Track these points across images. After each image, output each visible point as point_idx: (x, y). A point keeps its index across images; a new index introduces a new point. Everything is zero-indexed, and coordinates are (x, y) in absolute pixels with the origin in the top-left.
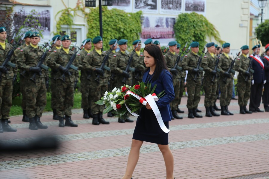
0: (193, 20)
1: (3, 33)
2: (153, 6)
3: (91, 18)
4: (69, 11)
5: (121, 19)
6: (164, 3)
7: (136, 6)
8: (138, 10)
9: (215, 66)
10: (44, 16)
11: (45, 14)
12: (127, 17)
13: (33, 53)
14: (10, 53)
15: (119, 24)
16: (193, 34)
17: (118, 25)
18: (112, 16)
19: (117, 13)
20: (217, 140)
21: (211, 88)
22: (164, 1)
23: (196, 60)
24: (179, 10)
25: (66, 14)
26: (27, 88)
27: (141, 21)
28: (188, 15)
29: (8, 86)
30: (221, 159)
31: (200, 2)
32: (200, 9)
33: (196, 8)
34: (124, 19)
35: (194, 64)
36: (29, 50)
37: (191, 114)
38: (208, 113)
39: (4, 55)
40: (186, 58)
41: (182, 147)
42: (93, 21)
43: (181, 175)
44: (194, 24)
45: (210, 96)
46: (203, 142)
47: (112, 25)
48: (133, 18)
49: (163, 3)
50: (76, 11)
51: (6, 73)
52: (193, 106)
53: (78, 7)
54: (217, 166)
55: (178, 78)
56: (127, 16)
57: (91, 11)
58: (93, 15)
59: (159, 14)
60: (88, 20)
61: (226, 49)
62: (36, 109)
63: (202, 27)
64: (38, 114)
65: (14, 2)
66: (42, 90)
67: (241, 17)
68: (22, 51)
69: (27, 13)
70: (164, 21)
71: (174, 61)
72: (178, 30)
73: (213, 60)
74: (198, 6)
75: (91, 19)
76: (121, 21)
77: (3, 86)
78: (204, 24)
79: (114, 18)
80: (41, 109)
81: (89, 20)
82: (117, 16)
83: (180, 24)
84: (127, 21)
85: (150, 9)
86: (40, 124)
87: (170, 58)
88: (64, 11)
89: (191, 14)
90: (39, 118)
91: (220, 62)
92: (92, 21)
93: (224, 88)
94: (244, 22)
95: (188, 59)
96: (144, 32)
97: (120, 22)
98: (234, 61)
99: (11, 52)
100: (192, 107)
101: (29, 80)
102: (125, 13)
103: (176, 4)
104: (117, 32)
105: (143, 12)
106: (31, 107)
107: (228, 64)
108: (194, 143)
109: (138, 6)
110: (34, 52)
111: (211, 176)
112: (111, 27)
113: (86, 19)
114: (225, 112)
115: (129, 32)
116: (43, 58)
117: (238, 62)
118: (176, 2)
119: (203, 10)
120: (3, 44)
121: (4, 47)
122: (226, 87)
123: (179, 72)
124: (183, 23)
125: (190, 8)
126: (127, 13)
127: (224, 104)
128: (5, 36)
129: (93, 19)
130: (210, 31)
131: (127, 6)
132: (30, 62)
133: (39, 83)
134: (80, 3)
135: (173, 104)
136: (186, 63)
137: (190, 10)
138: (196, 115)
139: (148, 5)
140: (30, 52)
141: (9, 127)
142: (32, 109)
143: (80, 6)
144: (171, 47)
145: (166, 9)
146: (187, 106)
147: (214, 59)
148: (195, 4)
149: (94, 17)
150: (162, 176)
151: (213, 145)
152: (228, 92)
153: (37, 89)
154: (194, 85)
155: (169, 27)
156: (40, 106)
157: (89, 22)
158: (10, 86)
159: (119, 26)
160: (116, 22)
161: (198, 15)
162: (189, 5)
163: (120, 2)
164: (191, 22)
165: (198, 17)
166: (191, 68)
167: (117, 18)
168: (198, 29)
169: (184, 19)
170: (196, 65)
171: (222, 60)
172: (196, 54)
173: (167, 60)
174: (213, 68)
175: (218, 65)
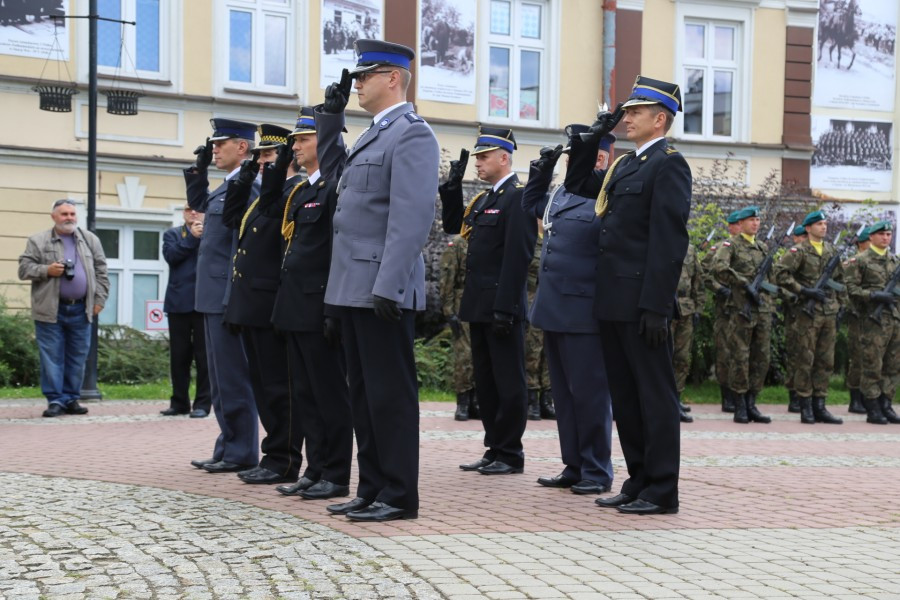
1: (821, 224)
13: (877, 265)
14: (832, 263)
26: (862, 336)
29: (828, 330)
36: (868, 260)
39: (820, 266)
51: (822, 303)
62: (882, 381)
64: (885, 392)
66: (895, 341)
68: (854, 262)
77: (817, 328)
80: (892, 382)
86: (891, 413)
101: (867, 320)
106: (872, 375)
110: (880, 264)
120: (818, 245)
121: (819, 250)
128: (824, 229)
132: (870, 283)
133: (889, 327)
140: (870, 263)
141: (828, 415)
142: (874, 381)
153: (884, 338)
156: (890, 375)
158: (830, 329)
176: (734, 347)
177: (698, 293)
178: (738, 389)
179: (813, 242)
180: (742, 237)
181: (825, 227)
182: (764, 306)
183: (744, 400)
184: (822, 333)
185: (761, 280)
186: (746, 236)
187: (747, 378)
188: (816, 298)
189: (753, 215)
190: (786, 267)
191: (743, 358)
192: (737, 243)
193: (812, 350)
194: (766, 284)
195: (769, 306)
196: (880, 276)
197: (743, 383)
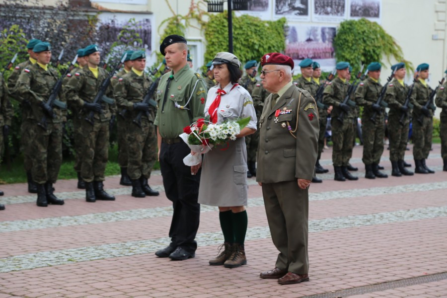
0: (363, 30)
1: (95, 54)
2: (302, 11)
3: (211, 29)
4: (179, 20)
5: (255, 30)
6: (319, 5)
7: (277, 11)
8: (280, 17)
9: (406, 99)
10: (142, 28)
11: (144, 25)
12: (263, 28)
13: (137, 83)
14: (105, 83)
15: (253, 38)
16: (362, 51)
17: (250, 40)
18: (241, 26)
19: (249, 22)
20: (420, 212)
21: (400, 132)
22: (318, 3)
23: (377, 90)
24: (341, 15)
25: (174, 24)
26: (128, 135)
27: (284, 32)
28: (355, 23)
29: (103, 133)
30: (434, 242)
31: (373, 3)
32: (372, 14)
33: (367, 12)
34: (259, 31)
35: (373, 96)
36: (131, 79)
37: (369, 172)
38: (395, 170)
39: (97, 86)
40: (362, 87)
41: (368, 223)
42: (214, 34)
43: (378, 267)
44: (363, 36)
45: (398, 144)
46: (399, 214)
47: (242, 40)
48: (272, 29)
49: (317, 5)
50: (188, 20)
51: (99, 113)
52: (372, 160)
53: (191, 13)
54: (430, 252)
55: (351, 118)
56: (264, 26)
57: (210, 19)
58: (214, 25)
59: (312, 22)
60: (206, 32)
61: (423, 73)
62: (142, 166)
63: (376, 40)
64: (144, 174)
65: (99, 7)
66: (150, 137)
67: (435, 24)
68: (122, 81)
69: (118, 24)
70: (319, 32)
71: (345, 92)
72: (340, 46)
73: (402, 89)
74: (370, 9)
75: (210, 31)
76: (255, 33)
77: (96, 132)
78: (379, 36)
79: (244, 29)
80: (148, 167)
81: (208, 33)
82: (249, 27)
83: (343, 37)
84: (264, 33)
85: (298, 15)
86: (148, 188)
87: (339, 87)
88: (172, 20)
89: (359, 21)
90: (147, 179)
91: (414, 93)
92: (212, 35)
93: (419, 132)
94: (439, 32)
95: (365, 88)
96: (289, 50)
97: (254, 35)
98: (434, 92)
99: (106, 81)
100: (371, 162)
101: (131, 124)
102: (260, 21)
103: (336, 7)
104: (249, 50)
105: (288, 20)
106: (136, 163)
107: (425, 96)
108: (385, 217)
109: (280, 11)
110: (139, 82)
111: (426, 267)
112: (240, 42)
113: (204, 32)
114: (421, 168)
115: (267, 51)
116: (151, 91)
117: (441, 94)
118: (337, 4)
119: (377, 15)
120: (95, 70)
121: (96, 74)
122: (422, 131)
123: (351, 109)
124: (347, 35)
125: (358, 12)
126: (264, 22)
127: (419, 157)
128: (98, 58)
129: (213, 31)
130: (387, 46)
131: (264, 10)
132: (133, 96)
133: (146, 128)
134: (194, 7)
135: (343, 158)
136: (362, 95)
137: (357, 15)
138: (378, 174)
139: (294, 9)
140: (132, 82)
141: (105, 194)
142: (137, 167)
143: (195, 11)
144: (340, 72)
145: (322, 14)
146: (363, 160)
147: (404, 88)
148: (365, 6)
149: (215, 27)
150: (349, 269)
151: (415, 220)
152: (426, 138)
153: (143, 136)
154: (373, 128)
155: (327, 42)
156: (147, 162)
157: (208, 36)
159: (252, 40)
160: (248, 35)
161: (370, 22)
162: (356, 7)
163: (253, 5)
164: (359, 33)
165: (370, 25)
166: (370, 103)
167: (249, 29)
168: (369, 44)
169: (349, 28)
170: (377, 98)
171: (418, 89)
172: (377, 81)
173: (335, 91)
174: (403, 102)
175: (411, 98)
176: (35, 151)
177: (7, 110)
178: (40, 181)
179: (91, 68)
180: (38, 65)
181: (99, 57)
182: (57, 118)
183: (44, 188)
184: (100, 135)
185: (54, 99)
186: (41, 65)
187: (46, 172)
188: (95, 110)
189: (46, 50)
190: (72, 87)
191: (43, 158)
192: (35, 70)
193: (93, 148)
194: (57, 101)
195: (60, 117)
196: (139, 92)
197: (43, 177)
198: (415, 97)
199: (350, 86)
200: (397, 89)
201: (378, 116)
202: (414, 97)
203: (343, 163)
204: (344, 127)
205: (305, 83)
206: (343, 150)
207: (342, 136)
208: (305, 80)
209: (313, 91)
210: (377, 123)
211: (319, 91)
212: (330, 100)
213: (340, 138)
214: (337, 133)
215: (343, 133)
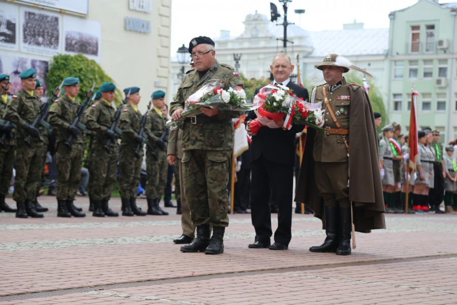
0: (80, 68)
2: (8, 37)
6: (29, 34)
9: (141, 127)
21: (133, 165)
22: (28, 31)
23: (111, 114)
24: (55, 48)
28: (70, 58)
31: (91, 38)
32: (90, 50)
33: (84, 48)
35: (106, 121)
37: (98, 210)
38: (127, 209)
40: (94, 109)
41: (111, 244)
43: (137, 270)
44: (80, 75)
45: (132, 178)
46: (143, 239)
49: (26, 33)
52: (103, 196)
55: (81, 144)
59: (20, 52)
61: (159, 101)
63: (94, 80)
67: (157, 70)
70: (29, 64)
71: (74, 112)
72: (53, 84)
73: (137, 116)
74: (87, 45)
78: (97, 76)
83: (57, 73)
85: (3, 41)
87: (67, 106)
89: (75, 57)
91: (149, 123)
93: (153, 167)
94: (162, 79)
95: (97, 111)
100: (101, 197)
103: (49, 38)
107: (160, 127)
108: (128, 240)
111: (190, 271)
114: (154, 209)
118: (50, 34)
119: (95, 53)
122: (157, 166)
123: (81, 133)
124: (61, 71)
125: (74, 46)
127: (152, 196)
135: (69, 191)
136: (94, 118)
137: (73, 51)
138: (108, 212)
144: (68, 89)
145: (32, 44)
147: (139, 115)
148: (82, 41)
150: (104, 271)
152: (161, 174)
154: (106, 158)
161: (87, 60)
162: (72, 40)
164: (75, 71)
165: (88, 63)
168: (87, 84)
169: (64, 64)
170: (111, 123)
171: (152, 119)
172: (109, 104)
173: (62, 110)
174: (138, 130)
175: (146, 127)
198: (150, 128)
199: (80, 106)
200: (132, 116)
201: (112, 145)
202: (148, 126)
203: (69, 197)
204: (72, 154)
205: (26, 97)
206: (70, 180)
207: (69, 164)
208: (27, 93)
209: (36, 106)
210: (111, 152)
211: (44, 107)
212: (57, 120)
213: (67, 167)
214: (64, 160)
215: (70, 161)
